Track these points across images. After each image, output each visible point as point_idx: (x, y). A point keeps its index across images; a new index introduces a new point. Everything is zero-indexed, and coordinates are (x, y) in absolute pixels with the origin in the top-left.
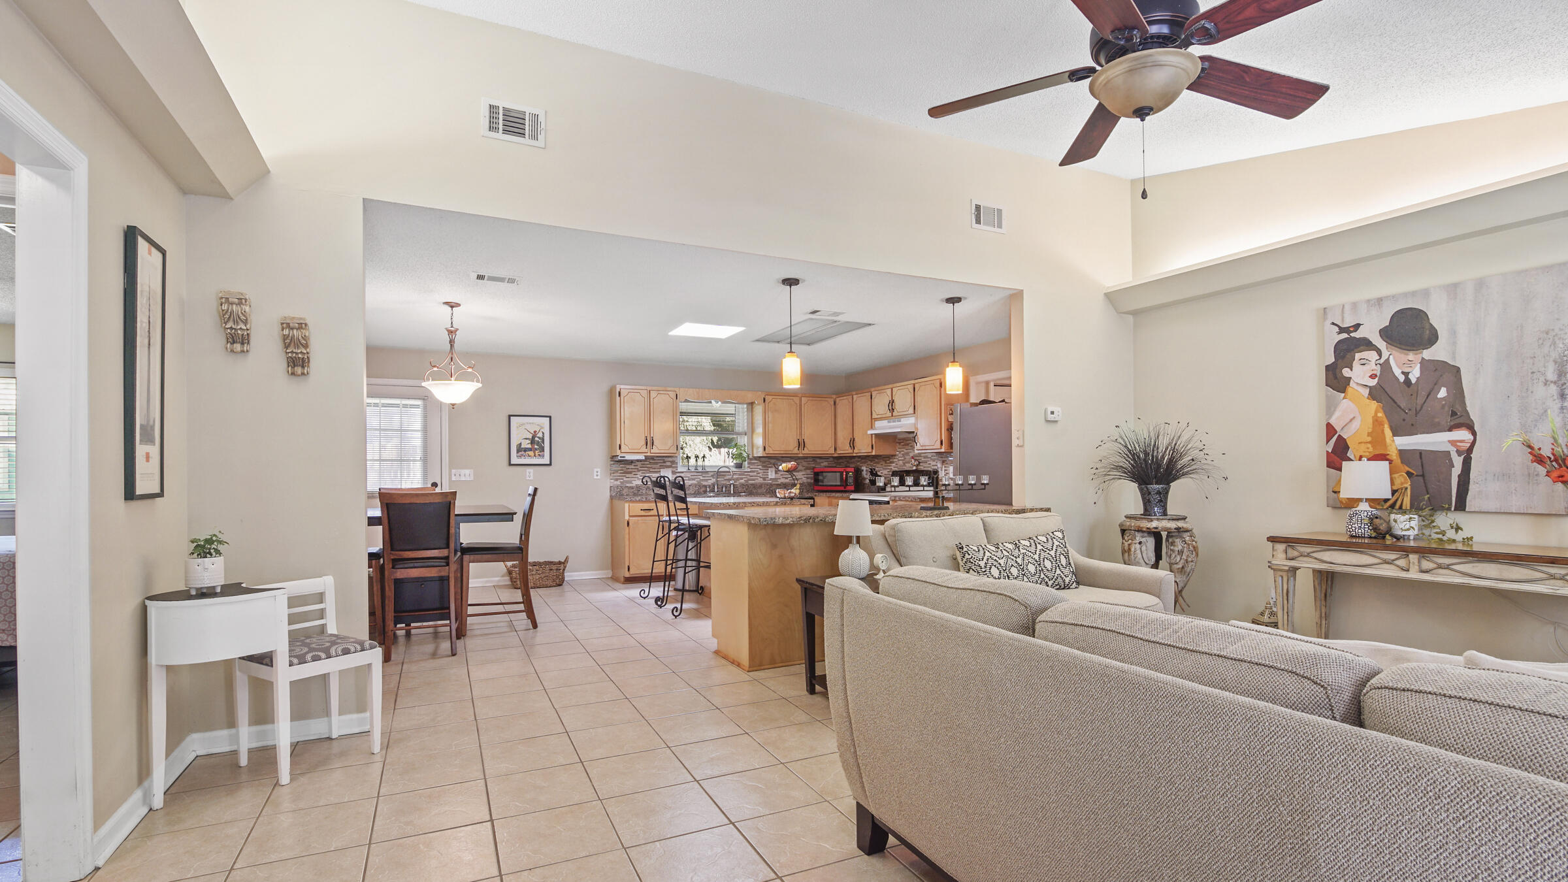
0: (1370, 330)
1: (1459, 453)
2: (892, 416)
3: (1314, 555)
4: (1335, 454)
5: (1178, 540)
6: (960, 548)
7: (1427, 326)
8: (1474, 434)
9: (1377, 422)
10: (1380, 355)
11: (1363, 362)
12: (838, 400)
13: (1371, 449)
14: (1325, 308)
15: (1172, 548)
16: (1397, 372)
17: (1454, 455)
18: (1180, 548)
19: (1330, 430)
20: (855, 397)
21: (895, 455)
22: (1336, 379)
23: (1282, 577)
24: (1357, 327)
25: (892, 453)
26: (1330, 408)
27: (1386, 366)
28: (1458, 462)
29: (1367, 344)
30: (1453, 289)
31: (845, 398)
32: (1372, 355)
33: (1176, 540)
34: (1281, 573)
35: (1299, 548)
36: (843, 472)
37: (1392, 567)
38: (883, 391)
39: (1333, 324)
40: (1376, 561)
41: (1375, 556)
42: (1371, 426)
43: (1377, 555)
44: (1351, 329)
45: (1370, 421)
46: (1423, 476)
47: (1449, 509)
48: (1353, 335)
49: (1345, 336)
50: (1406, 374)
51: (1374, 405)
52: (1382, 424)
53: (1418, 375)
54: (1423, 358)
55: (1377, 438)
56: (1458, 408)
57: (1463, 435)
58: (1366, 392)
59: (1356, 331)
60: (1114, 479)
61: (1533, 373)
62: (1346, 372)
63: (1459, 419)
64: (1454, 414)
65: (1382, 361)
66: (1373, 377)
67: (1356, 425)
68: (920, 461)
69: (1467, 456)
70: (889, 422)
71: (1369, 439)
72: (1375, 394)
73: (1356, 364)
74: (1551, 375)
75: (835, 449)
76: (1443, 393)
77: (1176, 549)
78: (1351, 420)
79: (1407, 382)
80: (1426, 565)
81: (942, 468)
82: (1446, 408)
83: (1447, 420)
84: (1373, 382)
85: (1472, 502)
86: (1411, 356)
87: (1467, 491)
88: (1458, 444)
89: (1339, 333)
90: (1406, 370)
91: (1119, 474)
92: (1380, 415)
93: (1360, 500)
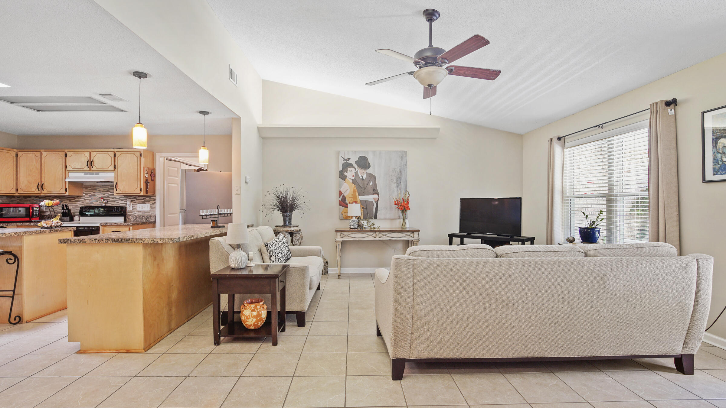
0: (353, 161)
1: (375, 201)
2: (90, 170)
3: (349, 235)
4: (342, 201)
5: (298, 235)
6: (267, 245)
7: (368, 163)
8: (379, 196)
9: (354, 191)
10: (355, 170)
11: (350, 171)
12: (20, 154)
13: (352, 200)
14: (339, 151)
15: (295, 238)
16: (360, 175)
17: (374, 202)
18: (298, 238)
19: (341, 193)
20: (44, 154)
21: (81, 196)
22: (342, 176)
23: (339, 244)
24: (349, 159)
25: (81, 195)
26: (340, 186)
27: (357, 173)
28: (375, 204)
29: (351, 165)
30: (374, 152)
31: (32, 153)
32: (353, 169)
33: (297, 235)
34: (338, 243)
35: (344, 234)
36: (29, 207)
37: (371, 237)
38: (82, 153)
39: (342, 157)
40: (367, 235)
41: (367, 234)
42: (352, 192)
43: (367, 233)
44: (347, 160)
45: (352, 190)
46: (366, 208)
47: (373, 219)
48: (347, 161)
49: (345, 161)
50: (362, 176)
51: (353, 185)
52: (355, 192)
53: (365, 177)
54: (367, 172)
55: (354, 197)
56: (375, 188)
57: (376, 196)
58: (351, 181)
59: (348, 160)
60: (275, 210)
61: (391, 180)
62: (345, 174)
63: (375, 192)
64: (374, 190)
65: (356, 171)
66: (353, 176)
67: (348, 192)
68: (108, 200)
69: (377, 202)
70: (85, 174)
71: (352, 196)
72: (354, 182)
73: (348, 171)
74: (395, 181)
75: (17, 190)
76: (371, 183)
77: (297, 238)
78: (347, 190)
79: (362, 179)
80: (380, 235)
81: (130, 205)
82: (372, 188)
83: (372, 191)
84: (353, 178)
85: (378, 216)
86: (363, 171)
87: (377, 213)
88: (375, 199)
89: (344, 160)
90: (362, 175)
91: (276, 208)
92: (355, 189)
93: (353, 216)
